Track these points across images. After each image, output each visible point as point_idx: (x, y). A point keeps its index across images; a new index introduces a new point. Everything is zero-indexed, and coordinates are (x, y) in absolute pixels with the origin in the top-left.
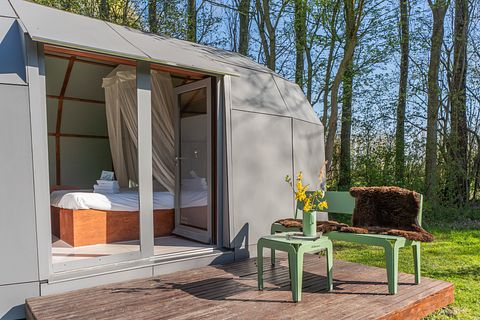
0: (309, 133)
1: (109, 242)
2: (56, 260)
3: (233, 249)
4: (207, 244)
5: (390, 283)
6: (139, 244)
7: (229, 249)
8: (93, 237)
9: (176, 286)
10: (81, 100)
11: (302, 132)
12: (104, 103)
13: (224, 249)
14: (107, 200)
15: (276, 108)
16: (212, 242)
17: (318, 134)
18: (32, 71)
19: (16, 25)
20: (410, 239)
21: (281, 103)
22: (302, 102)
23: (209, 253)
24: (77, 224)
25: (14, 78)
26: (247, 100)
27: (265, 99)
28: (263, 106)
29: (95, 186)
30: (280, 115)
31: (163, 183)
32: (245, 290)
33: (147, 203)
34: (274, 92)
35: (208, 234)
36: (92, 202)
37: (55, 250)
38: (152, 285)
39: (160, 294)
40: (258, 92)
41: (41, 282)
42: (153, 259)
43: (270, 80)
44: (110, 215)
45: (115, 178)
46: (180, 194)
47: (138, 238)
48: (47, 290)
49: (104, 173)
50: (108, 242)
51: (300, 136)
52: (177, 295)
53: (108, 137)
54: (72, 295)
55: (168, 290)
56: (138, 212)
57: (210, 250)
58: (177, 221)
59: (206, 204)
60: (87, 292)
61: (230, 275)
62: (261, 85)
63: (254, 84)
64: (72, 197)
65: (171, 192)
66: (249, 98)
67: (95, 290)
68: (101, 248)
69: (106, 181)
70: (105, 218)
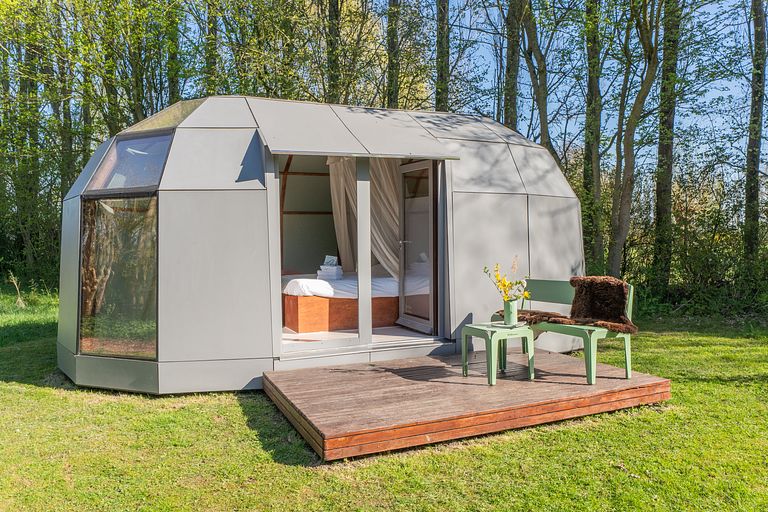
0: (553, 208)
1: (331, 329)
2: (285, 342)
3: (455, 341)
4: (429, 335)
5: (588, 376)
6: (358, 332)
7: (450, 341)
8: (315, 324)
9: (387, 370)
10: (305, 174)
11: (543, 208)
12: (328, 175)
13: (446, 340)
14: (330, 286)
15: (507, 184)
16: (434, 333)
17: (569, 208)
18: (270, 177)
19: (257, 136)
20: (613, 331)
21: (515, 178)
22: (547, 172)
23: (430, 343)
24: (302, 311)
25: (256, 184)
26: (473, 179)
27: (496, 176)
28: (491, 184)
29: (318, 272)
30: (512, 193)
31: (386, 268)
32: (449, 376)
33: (366, 290)
34: (508, 165)
35: (430, 325)
36: (315, 287)
37: (285, 336)
38: (367, 368)
39: (373, 374)
40: (487, 167)
41: (274, 359)
42: (371, 345)
43: (504, 151)
44: (333, 302)
45: (339, 263)
46: (404, 281)
47: (357, 327)
48: (279, 366)
49: (328, 258)
50: (330, 331)
51: (540, 214)
52: (387, 376)
53: (331, 213)
54: (299, 372)
55: (380, 372)
56: (357, 300)
57: (431, 340)
58: (402, 310)
59: (428, 292)
60: (311, 370)
61: (443, 364)
62: (491, 160)
63: (483, 159)
64: (297, 283)
65: (396, 278)
66: (474, 177)
67: (317, 369)
68: (324, 335)
69: (329, 266)
70: (328, 305)
